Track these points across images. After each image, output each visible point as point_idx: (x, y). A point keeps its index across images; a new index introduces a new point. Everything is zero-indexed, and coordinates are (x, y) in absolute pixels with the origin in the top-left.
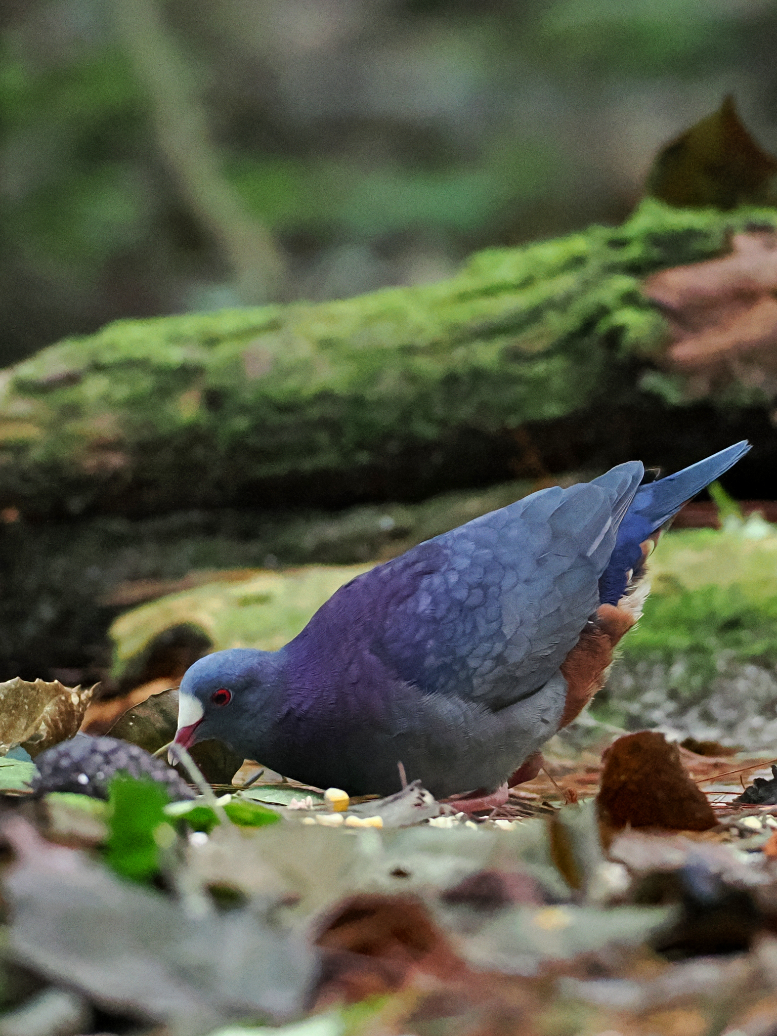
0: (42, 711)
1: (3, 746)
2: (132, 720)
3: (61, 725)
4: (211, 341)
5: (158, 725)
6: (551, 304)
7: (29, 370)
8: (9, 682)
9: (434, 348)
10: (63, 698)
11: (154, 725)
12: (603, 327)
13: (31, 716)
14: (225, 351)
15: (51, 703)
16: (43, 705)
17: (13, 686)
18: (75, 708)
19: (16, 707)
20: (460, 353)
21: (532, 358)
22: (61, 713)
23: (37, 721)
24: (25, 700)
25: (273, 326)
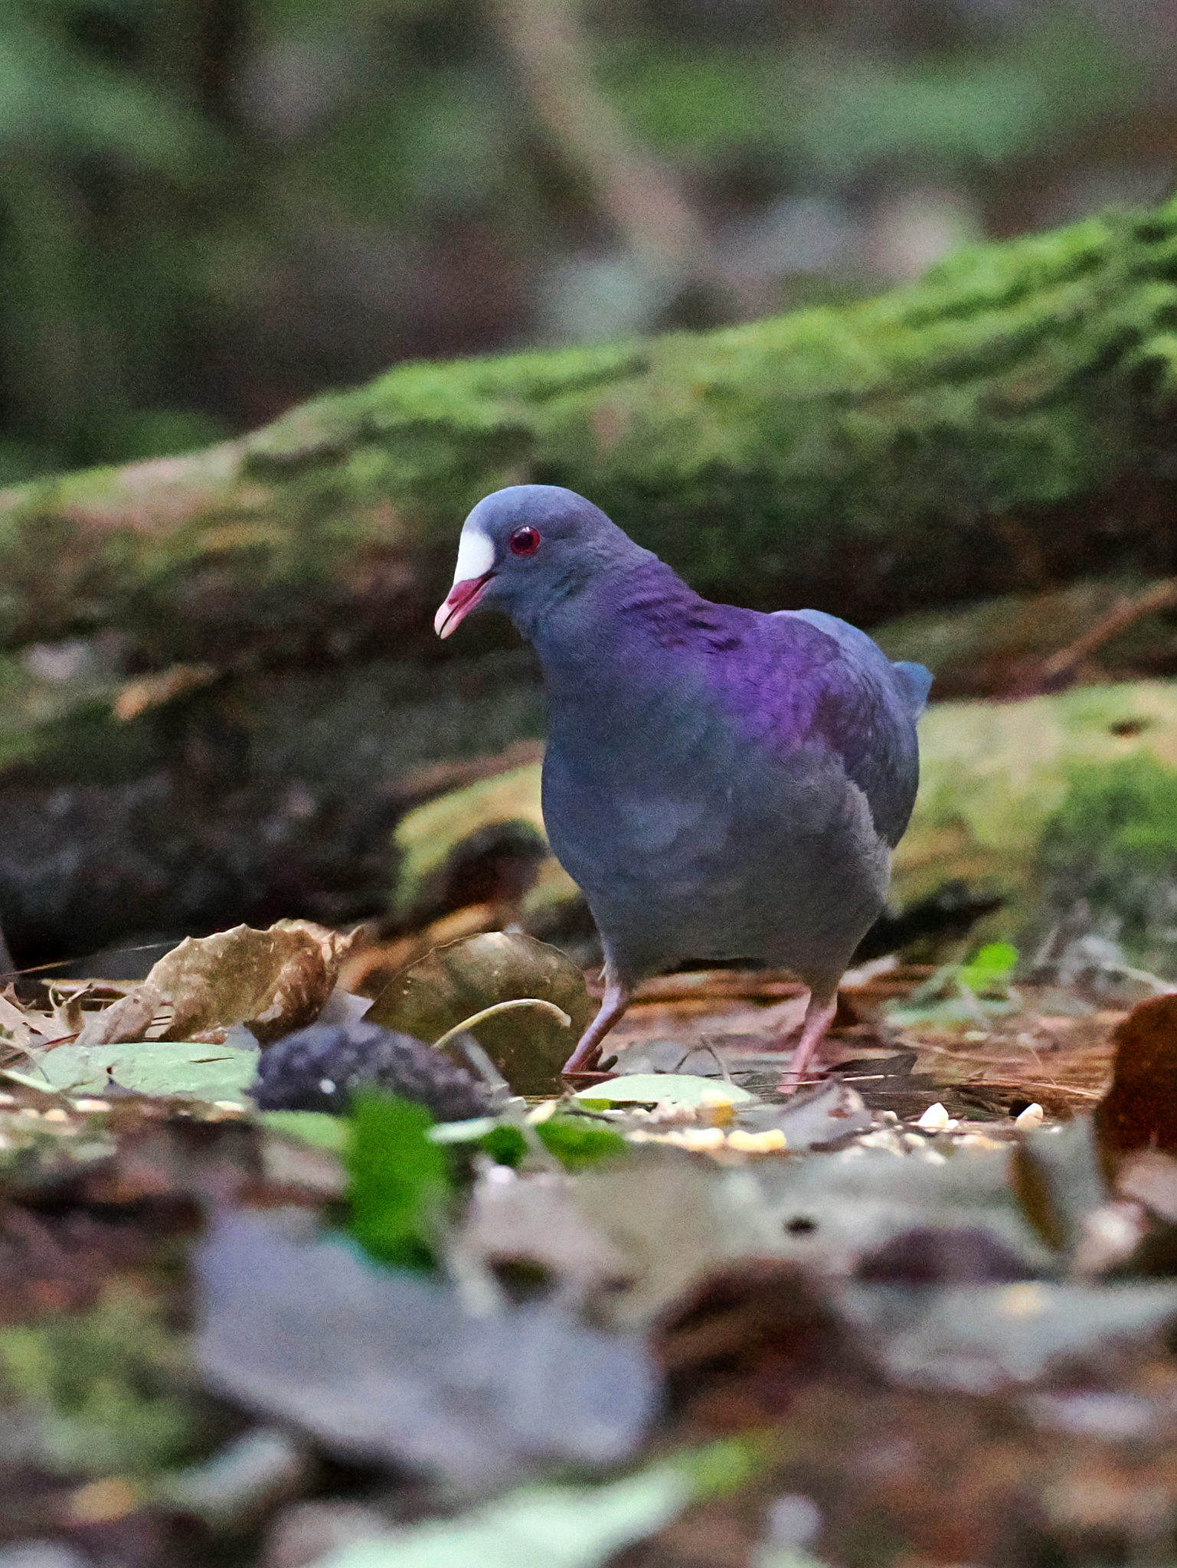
0: (279, 972)
1: (220, 1029)
2: (407, 987)
3: (304, 996)
4: (542, 393)
5: (447, 994)
6: (1051, 328)
7: (266, 440)
8: (230, 931)
9: (875, 397)
10: (310, 953)
11: (439, 994)
12: (1132, 359)
13: (263, 983)
14: (565, 405)
15: (292, 960)
16: (279, 963)
17: (236, 938)
18: (327, 967)
19: (240, 969)
20: (916, 402)
21: (1025, 410)
22: (306, 975)
23: (270, 990)
24: (254, 959)
25: (638, 368)
